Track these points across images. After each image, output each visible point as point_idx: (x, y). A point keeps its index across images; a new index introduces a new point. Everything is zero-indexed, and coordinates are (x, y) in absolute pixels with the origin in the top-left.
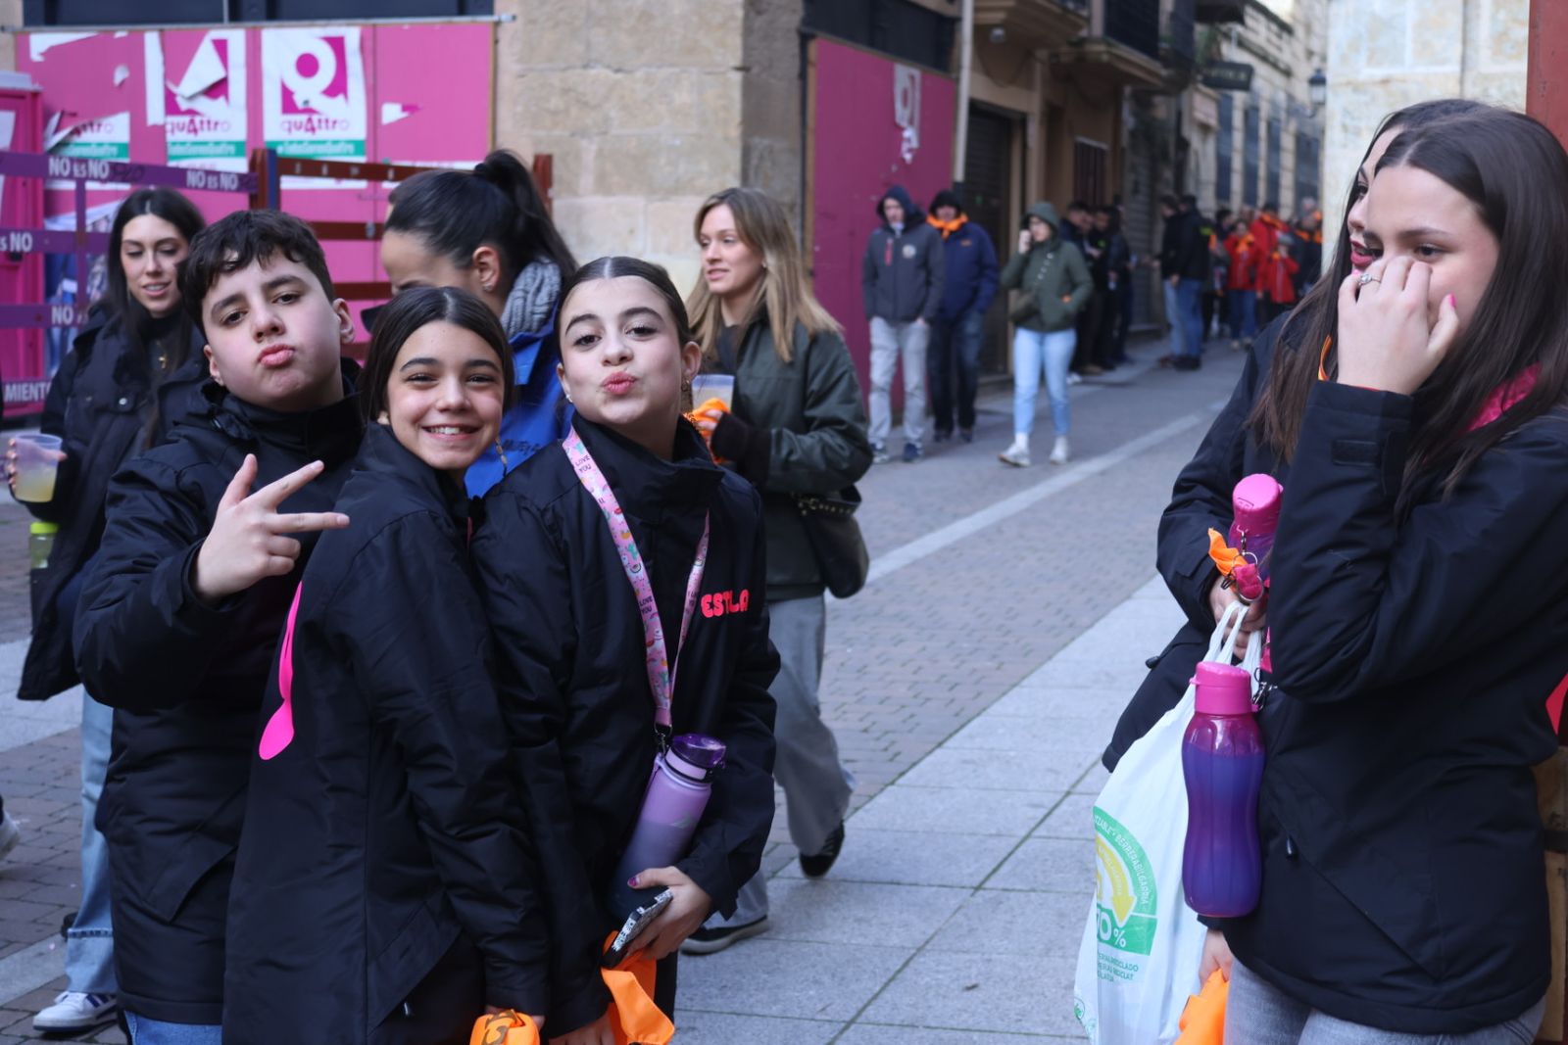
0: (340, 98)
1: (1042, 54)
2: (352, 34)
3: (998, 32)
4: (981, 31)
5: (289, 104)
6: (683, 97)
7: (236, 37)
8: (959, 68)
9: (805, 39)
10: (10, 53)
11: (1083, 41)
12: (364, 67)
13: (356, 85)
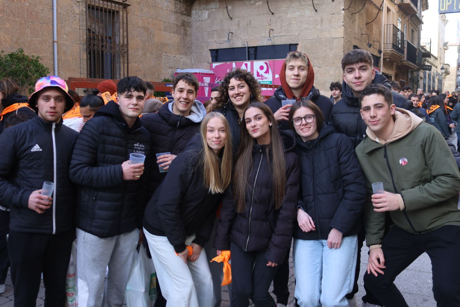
1: (395, 64)
3: (388, 60)
4: (384, 59)
5: (258, 75)
6: (332, 72)
7: (249, 63)
8: (380, 66)
10: (209, 67)
11: (402, 61)
12: (272, 68)
13: (270, 71)
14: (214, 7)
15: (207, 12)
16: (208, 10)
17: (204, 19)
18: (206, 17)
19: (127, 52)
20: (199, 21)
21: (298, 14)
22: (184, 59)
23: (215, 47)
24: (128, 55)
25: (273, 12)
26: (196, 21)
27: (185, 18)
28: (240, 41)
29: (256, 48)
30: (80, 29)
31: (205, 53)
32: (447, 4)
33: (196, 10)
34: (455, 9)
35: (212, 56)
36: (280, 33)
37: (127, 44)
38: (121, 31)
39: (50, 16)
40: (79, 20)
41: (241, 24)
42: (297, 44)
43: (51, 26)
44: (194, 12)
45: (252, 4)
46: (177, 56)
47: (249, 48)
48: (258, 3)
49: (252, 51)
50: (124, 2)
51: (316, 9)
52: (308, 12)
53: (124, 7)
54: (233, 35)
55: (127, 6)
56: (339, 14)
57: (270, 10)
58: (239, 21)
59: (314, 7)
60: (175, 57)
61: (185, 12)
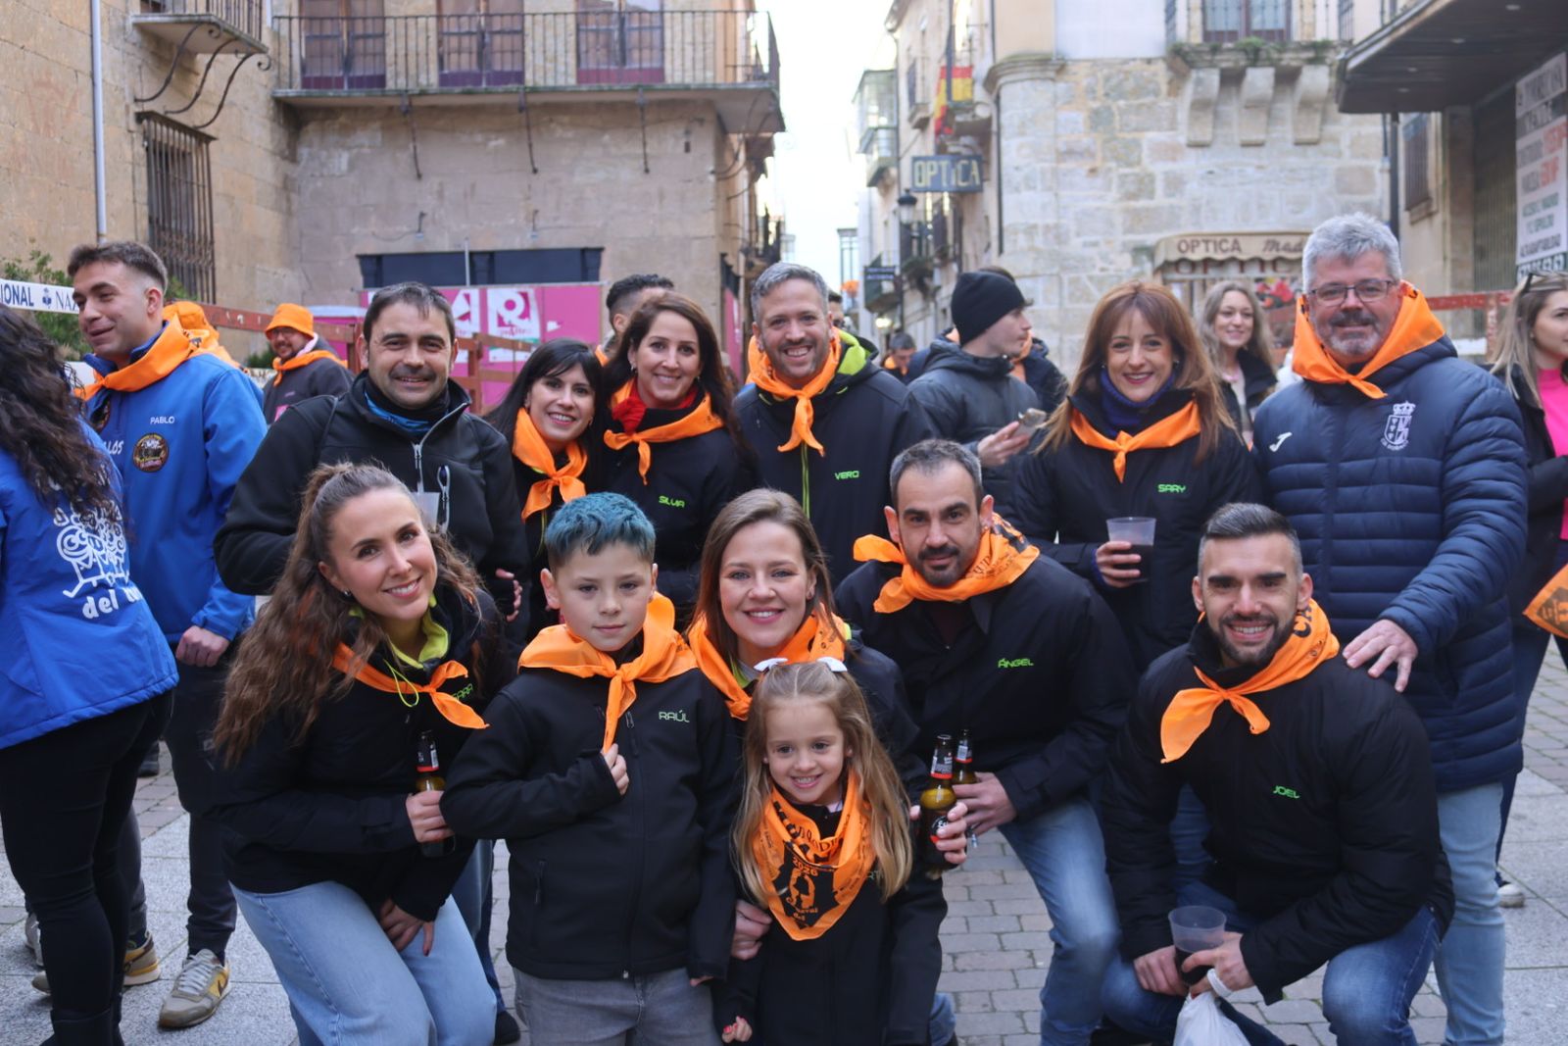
0: (526, 320)
2: (530, 289)
5: (501, 322)
7: (475, 293)
9: (722, 290)
10: (356, 300)
12: (539, 305)
13: (534, 314)
14: (367, 143)
15: (345, 156)
16: (349, 149)
17: (338, 174)
18: (344, 166)
19: (212, 262)
20: (322, 176)
21: (600, 175)
22: (291, 279)
23: (373, 248)
24: (213, 269)
25: (536, 166)
26: (312, 176)
27: (286, 166)
28: (447, 235)
29: (491, 255)
30: (135, 201)
31: (341, 263)
32: (930, 174)
33: (310, 146)
34: (944, 184)
35: (364, 273)
36: (556, 219)
37: (212, 242)
38: (196, 206)
39: (92, 170)
40: (133, 178)
41: (447, 193)
42: (599, 251)
43: (93, 196)
44: (304, 152)
45: (477, 144)
46: (279, 271)
47: (472, 254)
48: (493, 144)
49: (481, 264)
50: (202, 130)
51: (650, 166)
52: (628, 173)
53: (199, 144)
54: (425, 220)
55: (209, 139)
56: (702, 182)
57: (532, 162)
58: (441, 184)
59: (646, 163)
60: (275, 273)
61: (287, 153)
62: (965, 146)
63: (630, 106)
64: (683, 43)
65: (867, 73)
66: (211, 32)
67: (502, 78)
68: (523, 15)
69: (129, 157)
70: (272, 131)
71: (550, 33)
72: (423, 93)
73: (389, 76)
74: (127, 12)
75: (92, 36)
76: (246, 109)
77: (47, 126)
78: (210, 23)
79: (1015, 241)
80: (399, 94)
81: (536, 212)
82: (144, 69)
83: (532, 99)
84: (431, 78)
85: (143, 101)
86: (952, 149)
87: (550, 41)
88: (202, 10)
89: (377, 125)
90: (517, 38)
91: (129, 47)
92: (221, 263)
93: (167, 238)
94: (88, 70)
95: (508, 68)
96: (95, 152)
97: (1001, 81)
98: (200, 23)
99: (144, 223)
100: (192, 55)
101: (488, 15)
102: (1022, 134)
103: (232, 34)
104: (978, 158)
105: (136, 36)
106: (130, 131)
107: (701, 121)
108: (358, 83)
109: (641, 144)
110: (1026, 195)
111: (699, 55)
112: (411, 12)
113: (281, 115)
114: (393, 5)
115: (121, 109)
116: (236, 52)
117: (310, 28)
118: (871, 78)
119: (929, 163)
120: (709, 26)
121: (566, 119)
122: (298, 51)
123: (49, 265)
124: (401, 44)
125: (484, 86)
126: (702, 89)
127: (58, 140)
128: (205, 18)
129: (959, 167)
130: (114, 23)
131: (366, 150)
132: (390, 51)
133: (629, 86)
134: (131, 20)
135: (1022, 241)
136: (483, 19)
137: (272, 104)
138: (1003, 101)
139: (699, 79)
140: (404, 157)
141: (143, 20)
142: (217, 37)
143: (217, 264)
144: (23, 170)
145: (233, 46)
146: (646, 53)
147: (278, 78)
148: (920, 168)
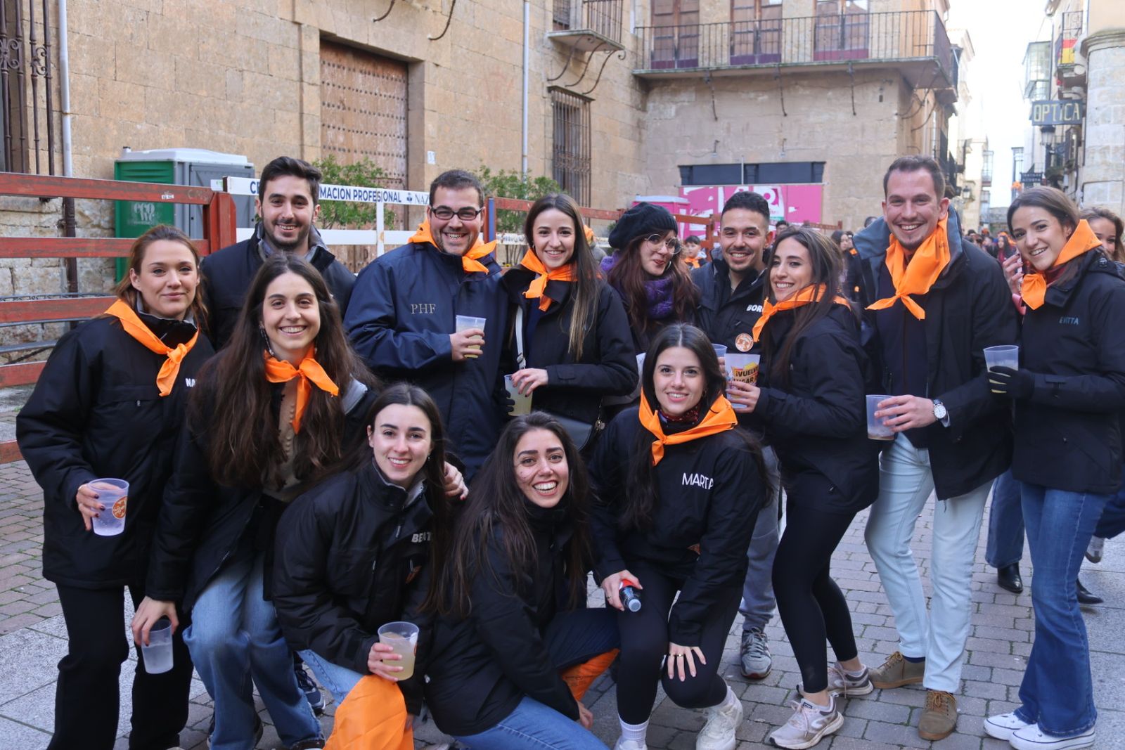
0: (776, 206)
10: (677, 193)
12: (784, 197)
13: (781, 202)
14: (686, 99)
15: (674, 108)
16: (677, 103)
17: (669, 118)
18: (673, 113)
19: (590, 170)
20: (660, 119)
21: (825, 117)
22: (640, 180)
23: (688, 162)
24: (590, 174)
25: (786, 112)
26: (655, 119)
27: (640, 114)
28: (731, 154)
29: (757, 166)
30: (545, 137)
31: (669, 171)
32: (1044, 112)
33: (654, 102)
34: (1054, 120)
35: (682, 176)
36: (797, 144)
37: (590, 159)
38: (581, 139)
39: (520, 120)
40: (545, 124)
41: (732, 129)
42: (823, 163)
44: (650, 105)
45: (751, 99)
46: (633, 175)
47: (745, 165)
48: (760, 98)
49: (751, 171)
50: (587, 95)
51: (856, 111)
52: (842, 115)
53: (585, 103)
54: (719, 144)
55: (590, 100)
56: (889, 120)
57: (783, 110)
58: (729, 124)
59: (854, 109)
60: (630, 176)
61: (640, 106)
62: (1074, 93)
63: (844, 73)
64: (879, 33)
65: (1030, 44)
66: (589, 39)
67: (765, 58)
68: (780, 20)
69: (543, 112)
70: (631, 94)
71: (796, 31)
72: (718, 69)
73: (700, 59)
74: (545, 31)
75: (524, 45)
76: (615, 82)
77: (496, 97)
78: (589, 35)
79: (1093, 158)
80: (705, 70)
81: (785, 140)
82: (554, 62)
83: (783, 71)
84: (725, 60)
85: (552, 80)
86: (1066, 96)
87: (795, 36)
88: (585, 27)
89: (694, 88)
90: (776, 34)
91: (546, 51)
92: (595, 171)
93: (563, 157)
94: (520, 65)
95: (769, 52)
96: (523, 110)
97: (1090, 50)
98: (584, 35)
99: (550, 149)
100: (582, 52)
101: (760, 21)
102: (1103, 85)
103: (602, 40)
104: (1079, 102)
105: (550, 44)
106: (544, 98)
107: (891, 82)
108: (682, 64)
109: (850, 96)
110: (1103, 127)
111: (889, 40)
112: (714, 21)
113: (637, 85)
114: (704, 17)
115: (539, 86)
116: (605, 50)
117: (655, 33)
118: (1034, 47)
119: (1044, 106)
120: (896, 22)
121: (805, 83)
122: (650, 45)
123: (489, 174)
124: (706, 41)
125: (757, 63)
126: (890, 63)
127: (502, 104)
128: (585, 32)
129: (1066, 108)
130: (537, 38)
131: (686, 104)
132: (701, 45)
133: (842, 61)
134: (548, 35)
135: (1098, 158)
136: (757, 23)
137: (632, 78)
138: (1090, 63)
139: (888, 56)
140: (708, 108)
141: (553, 35)
142: (592, 42)
143: (593, 171)
144: (481, 121)
145: (602, 47)
146: (855, 40)
147: (636, 63)
148: (1038, 108)
